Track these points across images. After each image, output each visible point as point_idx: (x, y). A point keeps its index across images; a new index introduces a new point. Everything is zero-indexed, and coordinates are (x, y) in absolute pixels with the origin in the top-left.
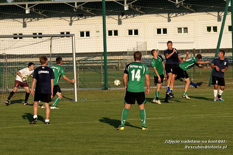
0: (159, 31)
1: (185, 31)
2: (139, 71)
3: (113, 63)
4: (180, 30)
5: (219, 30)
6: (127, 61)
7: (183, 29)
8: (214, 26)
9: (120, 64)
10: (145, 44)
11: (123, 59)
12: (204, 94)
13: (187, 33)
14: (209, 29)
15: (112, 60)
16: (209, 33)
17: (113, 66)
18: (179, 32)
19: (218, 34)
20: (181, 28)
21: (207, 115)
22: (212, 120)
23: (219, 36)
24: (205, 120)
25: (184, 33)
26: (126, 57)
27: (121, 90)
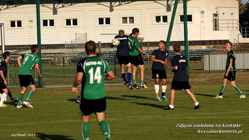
0: (101, 21)
1: (131, 21)
2: (98, 69)
3: (48, 57)
4: (125, 19)
5: (169, 20)
6: (65, 55)
7: (128, 19)
8: (163, 15)
9: (56, 59)
10: (85, 35)
11: (60, 53)
12: (151, 92)
13: (133, 23)
14: (158, 19)
15: (48, 53)
16: (158, 23)
17: (48, 61)
18: (124, 22)
19: (168, 25)
20: (126, 18)
21: (155, 116)
22: (162, 122)
23: (169, 27)
24: (153, 121)
25: (130, 23)
26: (63, 51)
27: (57, 88)
